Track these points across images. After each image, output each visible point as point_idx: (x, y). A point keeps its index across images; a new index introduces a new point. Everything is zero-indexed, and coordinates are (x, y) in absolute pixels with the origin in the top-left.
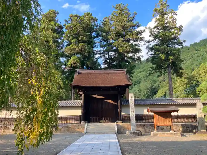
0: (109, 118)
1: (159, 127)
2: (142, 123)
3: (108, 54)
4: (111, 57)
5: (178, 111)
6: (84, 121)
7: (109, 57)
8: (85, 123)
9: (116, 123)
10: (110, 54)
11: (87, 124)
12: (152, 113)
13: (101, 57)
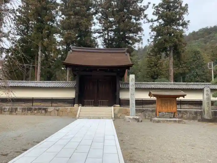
0: (105, 102)
1: (160, 113)
2: (142, 108)
3: (108, 34)
4: (111, 38)
5: (185, 96)
6: (77, 104)
7: (108, 37)
8: (79, 106)
9: (112, 108)
10: (109, 34)
11: (80, 107)
12: (155, 98)
13: (99, 37)
